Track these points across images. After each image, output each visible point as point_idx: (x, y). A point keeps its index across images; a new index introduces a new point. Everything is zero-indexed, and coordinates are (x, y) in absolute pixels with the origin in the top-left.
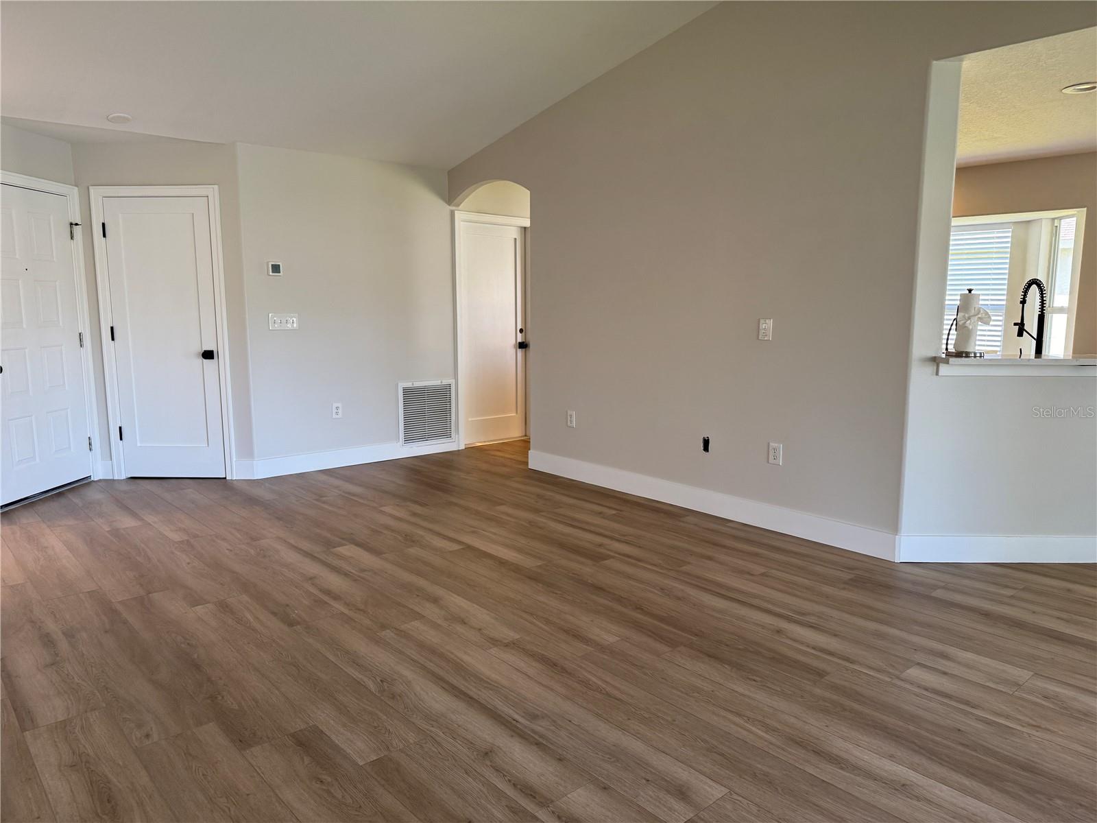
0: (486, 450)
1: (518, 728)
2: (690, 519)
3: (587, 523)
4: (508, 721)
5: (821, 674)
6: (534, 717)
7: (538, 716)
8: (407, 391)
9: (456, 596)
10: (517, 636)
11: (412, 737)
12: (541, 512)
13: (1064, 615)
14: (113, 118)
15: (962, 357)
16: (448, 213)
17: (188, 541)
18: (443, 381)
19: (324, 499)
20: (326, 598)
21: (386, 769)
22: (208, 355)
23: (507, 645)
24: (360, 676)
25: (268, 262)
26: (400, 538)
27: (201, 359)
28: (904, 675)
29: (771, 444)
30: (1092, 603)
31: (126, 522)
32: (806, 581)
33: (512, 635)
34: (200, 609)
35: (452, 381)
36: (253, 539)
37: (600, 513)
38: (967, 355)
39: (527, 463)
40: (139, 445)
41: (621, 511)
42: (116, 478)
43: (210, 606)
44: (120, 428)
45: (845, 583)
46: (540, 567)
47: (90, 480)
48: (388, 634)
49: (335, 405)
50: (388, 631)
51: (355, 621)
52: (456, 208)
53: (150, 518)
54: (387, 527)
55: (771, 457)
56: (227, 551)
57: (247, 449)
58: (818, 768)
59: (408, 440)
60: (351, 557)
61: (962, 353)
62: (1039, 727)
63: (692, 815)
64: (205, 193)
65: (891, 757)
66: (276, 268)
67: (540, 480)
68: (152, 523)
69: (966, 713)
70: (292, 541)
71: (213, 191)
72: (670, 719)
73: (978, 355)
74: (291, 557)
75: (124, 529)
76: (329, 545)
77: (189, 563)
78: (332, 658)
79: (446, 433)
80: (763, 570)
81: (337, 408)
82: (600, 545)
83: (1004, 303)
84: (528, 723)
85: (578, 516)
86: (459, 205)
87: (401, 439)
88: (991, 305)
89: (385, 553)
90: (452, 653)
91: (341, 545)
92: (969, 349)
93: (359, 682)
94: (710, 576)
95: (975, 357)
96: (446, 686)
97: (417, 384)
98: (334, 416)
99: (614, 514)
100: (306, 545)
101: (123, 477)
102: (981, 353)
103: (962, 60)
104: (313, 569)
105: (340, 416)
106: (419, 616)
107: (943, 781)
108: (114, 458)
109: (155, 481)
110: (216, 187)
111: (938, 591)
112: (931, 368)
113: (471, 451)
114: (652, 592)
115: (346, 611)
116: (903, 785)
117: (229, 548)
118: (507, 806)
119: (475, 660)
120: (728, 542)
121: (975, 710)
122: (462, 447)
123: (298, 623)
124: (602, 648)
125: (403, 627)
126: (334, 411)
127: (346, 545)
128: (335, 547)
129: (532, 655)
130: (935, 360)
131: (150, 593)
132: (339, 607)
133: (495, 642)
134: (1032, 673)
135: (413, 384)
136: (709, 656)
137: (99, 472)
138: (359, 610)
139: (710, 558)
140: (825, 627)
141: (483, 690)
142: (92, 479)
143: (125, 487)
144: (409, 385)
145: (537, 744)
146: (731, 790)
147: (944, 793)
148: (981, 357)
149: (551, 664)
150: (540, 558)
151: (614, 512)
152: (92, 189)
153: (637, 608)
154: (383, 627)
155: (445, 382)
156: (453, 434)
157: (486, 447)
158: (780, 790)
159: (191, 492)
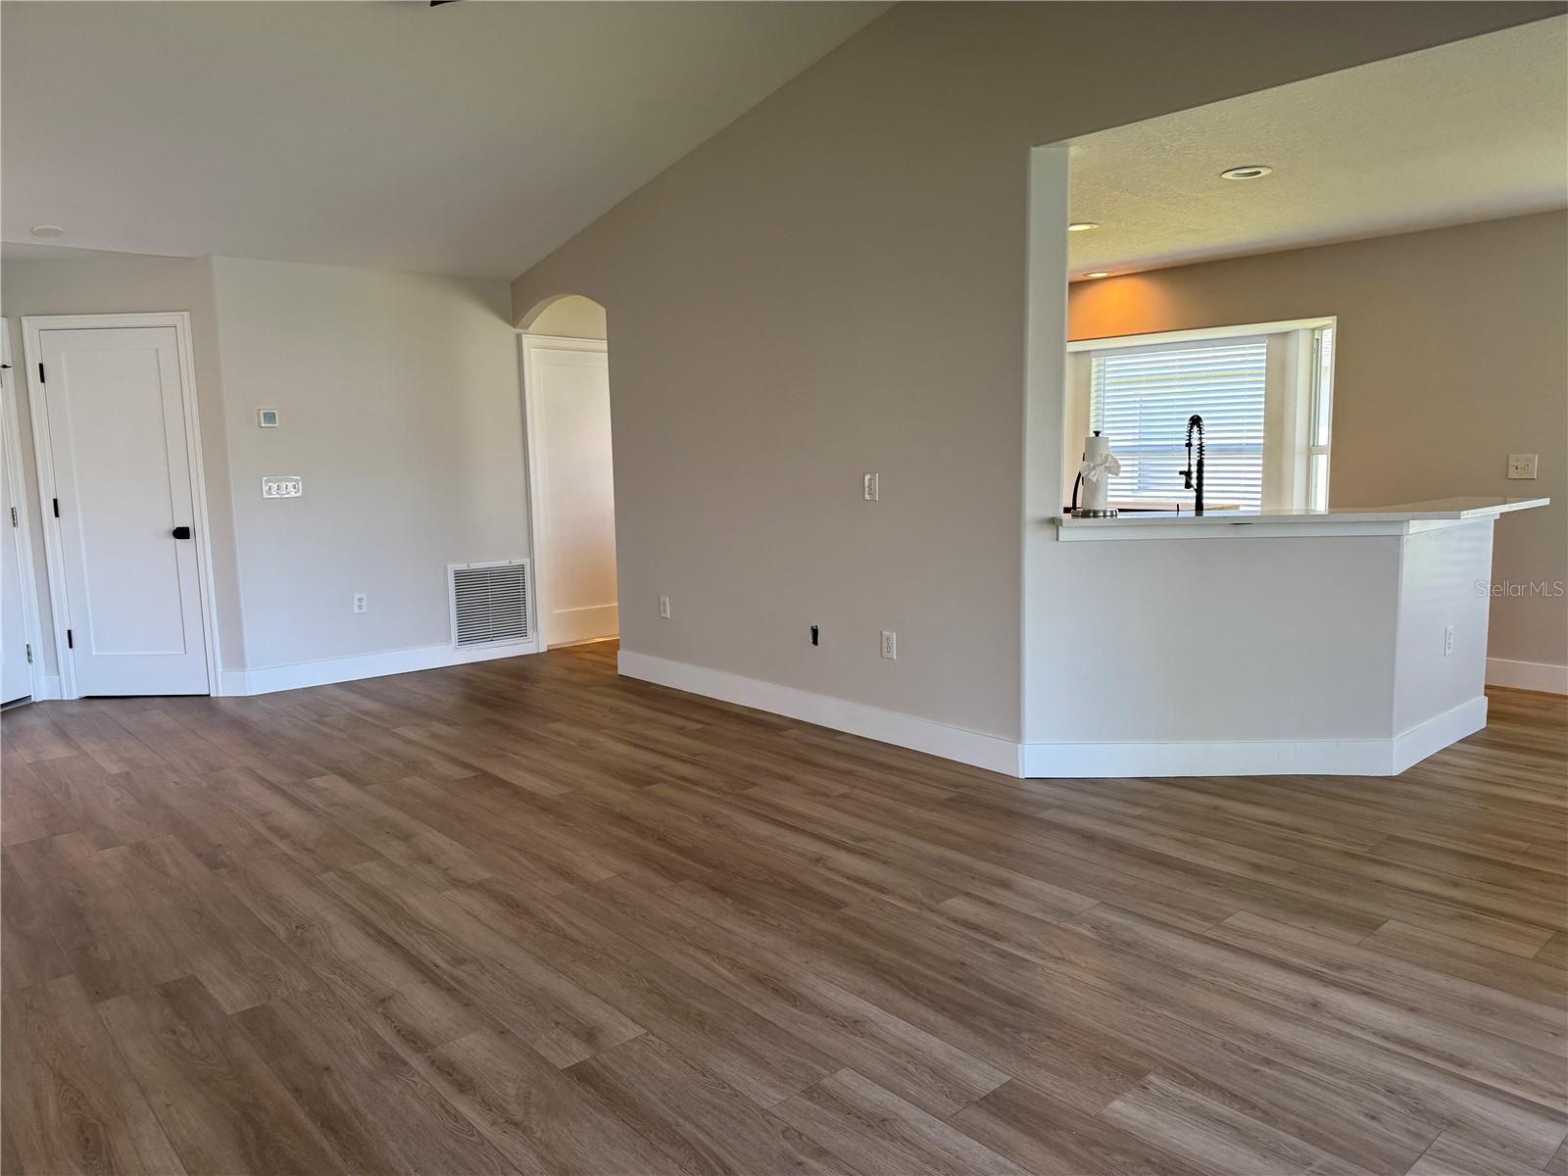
0: (574, 652)
1: (434, 973)
2: (795, 733)
3: (657, 741)
4: (426, 966)
5: (837, 905)
6: (460, 961)
7: (466, 960)
8: (460, 576)
9: (435, 832)
10: (488, 876)
11: (303, 985)
12: (603, 728)
13: (1187, 837)
14: (40, 230)
15: (1089, 517)
16: (513, 339)
17: (127, 773)
18: (513, 561)
19: (325, 719)
20: (272, 837)
21: (256, 1021)
22: (182, 533)
23: (469, 887)
24: (272, 922)
25: (259, 410)
26: (400, 765)
27: (173, 540)
28: (941, 906)
29: (884, 633)
30: (1232, 822)
31: (58, 752)
32: (891, 801)
33: (484, 874)
34: (108, 853)
35: (526, 561)
36: (212, 770)
37: (682, 728)
38: (1095, 514)
39: (616, 667)
40: (94, 654)
41: (709, 724)
42: (65, 698)
43: (122, 848)
44: (69, 632)
45: (939, 803)
46: (563, 795)
47: (29, 701)
48: (329, 877)
49: (357, 596)
50: (332, 873)
51: (295, 862)
52: (526, 331)
53: (90, 747)
54: (390, 753)
55: (885, 649)
56: (173, 785)
57: (236, 657)
58: (767, 1006)
59: (464, 639)
60: (327, 789)
61: (1089, 511)
62: (1063, 959)
63: (588, 1057)
64: (171, 323)
65: (861, 993)
66: (270, 417)
67: (625, 689)
68: (90, 753)
69: (982, 945)
70: (260, 772)
71: (182, 320)
72: (623, 959)
73: (1109, 514)
74: (250, 789)
75: (50, 761)
76: (305, 773)
77: (118, 800)
78: (248, 903)
79: (520, 631)
80: (845, 790)
81: (360, 600)
82: (658, 767)
83: (1261, 441)
84: (450, 968)
85: (649, 733)
86: (527, 327)
87: (453, 640)
88: (1246, 444)
89: (371, 784)
90: (399, 897)
91: (320, 775)
92: (1099, 506)
93: (269, 930)
94: (775, 799)
95: (1105, 516)
96: (372, 931)
97: (474, 566)
98: (356, 610)
99: (698, 730)
100: (276, 776)
101: (75, 696)
102: (1112, 512)
103: (1068, 146)
104: (272, 802)
105: (364, 610)
106: (376, 855)
107: (906, 1018)
108: (62, 671)
109: (114, 701)
110: (186, 314)
111: (1050, 811)
112: (1048, 532)
113: (554, 652)
114: (690, 820)
115: (290, 852)
116: (856, 1022)
117: (176, 780)
118: (378, 1053)
119: (423, 904)
120: (824, 759)
121: (999, 942)
122: (543, 649)
123: (225, 866)
124: (588, 886)
125: (351, 869)
126: (356, 604)
127: (325, 775)
128: (310, 778)
129: (496, 897)
130: (1054, 522)
131: (55, 835)
132: (283, 846)
133: (457, 883)
134: (1097, 902)
135: (468, 566)
136: (714, 889)
137: (41, 690)
138: (307, 850)
139: (788, 779)
140: (877, 854)
141: (415, 936)
142: (33, 700)
143: (75, 710)
144: (463, 567)
145: (449, 990)
146: (650, 1031)
147: (898, 1029)
148: (1112, 516)
149: (514, 907)
150: (569, 785)
151: (699, 726)
152: (25, 321)
153: (659, 839)
154: (327, 868)
155: (516, 562)
156: (530, 632)
157: (575, 649)
158: (707, 1028)
159: (158, 716)
